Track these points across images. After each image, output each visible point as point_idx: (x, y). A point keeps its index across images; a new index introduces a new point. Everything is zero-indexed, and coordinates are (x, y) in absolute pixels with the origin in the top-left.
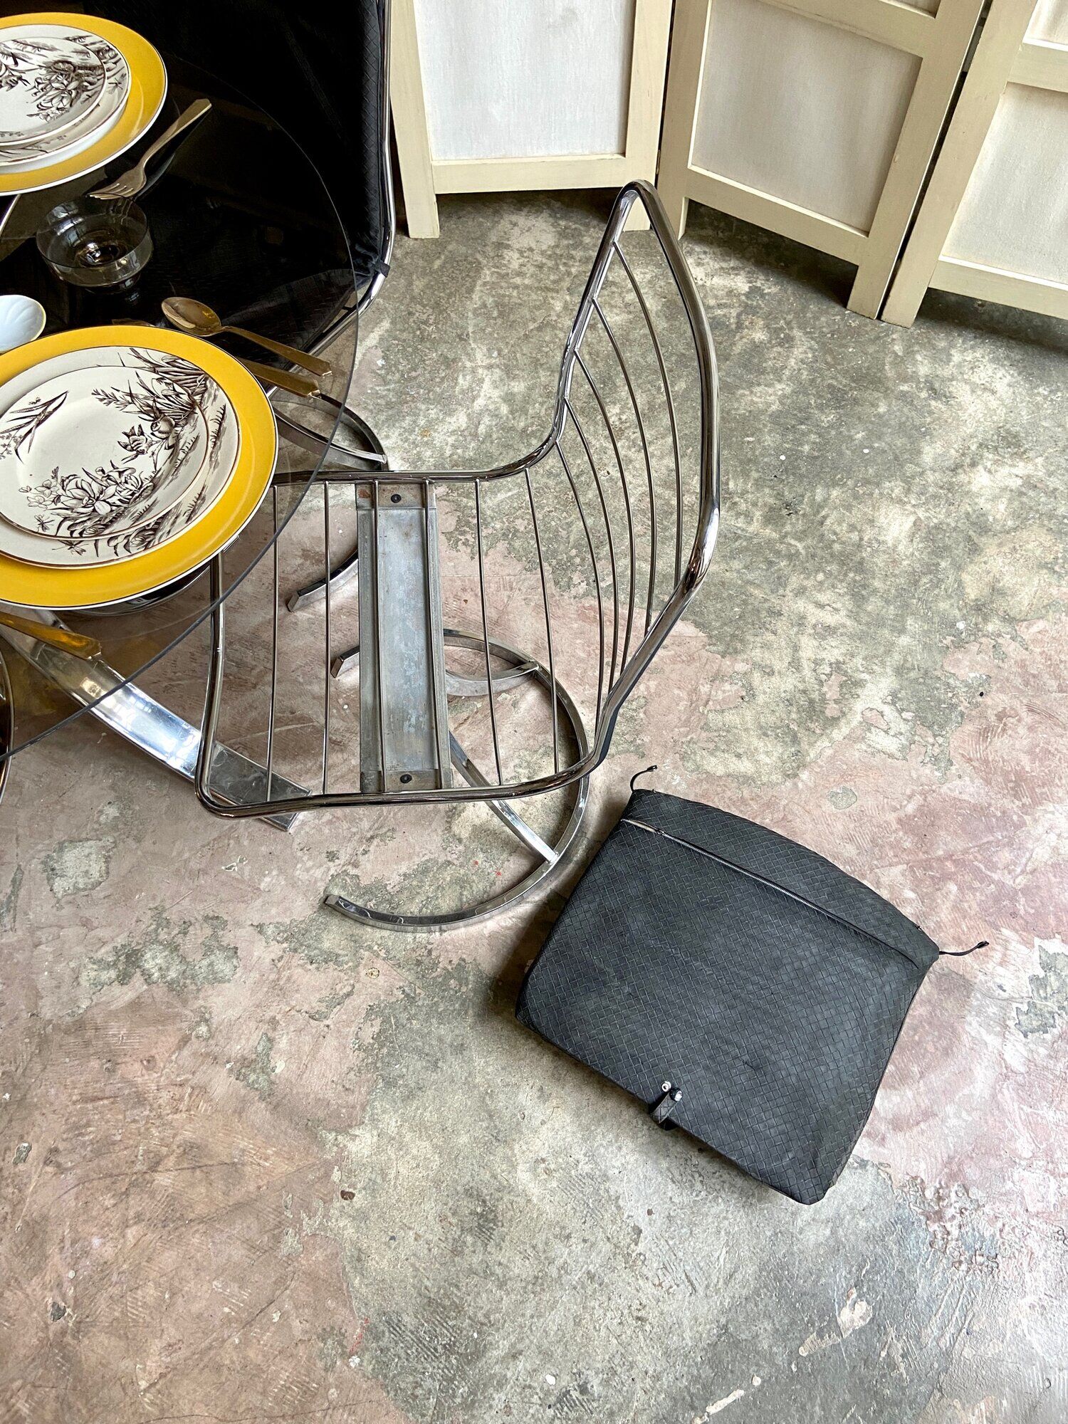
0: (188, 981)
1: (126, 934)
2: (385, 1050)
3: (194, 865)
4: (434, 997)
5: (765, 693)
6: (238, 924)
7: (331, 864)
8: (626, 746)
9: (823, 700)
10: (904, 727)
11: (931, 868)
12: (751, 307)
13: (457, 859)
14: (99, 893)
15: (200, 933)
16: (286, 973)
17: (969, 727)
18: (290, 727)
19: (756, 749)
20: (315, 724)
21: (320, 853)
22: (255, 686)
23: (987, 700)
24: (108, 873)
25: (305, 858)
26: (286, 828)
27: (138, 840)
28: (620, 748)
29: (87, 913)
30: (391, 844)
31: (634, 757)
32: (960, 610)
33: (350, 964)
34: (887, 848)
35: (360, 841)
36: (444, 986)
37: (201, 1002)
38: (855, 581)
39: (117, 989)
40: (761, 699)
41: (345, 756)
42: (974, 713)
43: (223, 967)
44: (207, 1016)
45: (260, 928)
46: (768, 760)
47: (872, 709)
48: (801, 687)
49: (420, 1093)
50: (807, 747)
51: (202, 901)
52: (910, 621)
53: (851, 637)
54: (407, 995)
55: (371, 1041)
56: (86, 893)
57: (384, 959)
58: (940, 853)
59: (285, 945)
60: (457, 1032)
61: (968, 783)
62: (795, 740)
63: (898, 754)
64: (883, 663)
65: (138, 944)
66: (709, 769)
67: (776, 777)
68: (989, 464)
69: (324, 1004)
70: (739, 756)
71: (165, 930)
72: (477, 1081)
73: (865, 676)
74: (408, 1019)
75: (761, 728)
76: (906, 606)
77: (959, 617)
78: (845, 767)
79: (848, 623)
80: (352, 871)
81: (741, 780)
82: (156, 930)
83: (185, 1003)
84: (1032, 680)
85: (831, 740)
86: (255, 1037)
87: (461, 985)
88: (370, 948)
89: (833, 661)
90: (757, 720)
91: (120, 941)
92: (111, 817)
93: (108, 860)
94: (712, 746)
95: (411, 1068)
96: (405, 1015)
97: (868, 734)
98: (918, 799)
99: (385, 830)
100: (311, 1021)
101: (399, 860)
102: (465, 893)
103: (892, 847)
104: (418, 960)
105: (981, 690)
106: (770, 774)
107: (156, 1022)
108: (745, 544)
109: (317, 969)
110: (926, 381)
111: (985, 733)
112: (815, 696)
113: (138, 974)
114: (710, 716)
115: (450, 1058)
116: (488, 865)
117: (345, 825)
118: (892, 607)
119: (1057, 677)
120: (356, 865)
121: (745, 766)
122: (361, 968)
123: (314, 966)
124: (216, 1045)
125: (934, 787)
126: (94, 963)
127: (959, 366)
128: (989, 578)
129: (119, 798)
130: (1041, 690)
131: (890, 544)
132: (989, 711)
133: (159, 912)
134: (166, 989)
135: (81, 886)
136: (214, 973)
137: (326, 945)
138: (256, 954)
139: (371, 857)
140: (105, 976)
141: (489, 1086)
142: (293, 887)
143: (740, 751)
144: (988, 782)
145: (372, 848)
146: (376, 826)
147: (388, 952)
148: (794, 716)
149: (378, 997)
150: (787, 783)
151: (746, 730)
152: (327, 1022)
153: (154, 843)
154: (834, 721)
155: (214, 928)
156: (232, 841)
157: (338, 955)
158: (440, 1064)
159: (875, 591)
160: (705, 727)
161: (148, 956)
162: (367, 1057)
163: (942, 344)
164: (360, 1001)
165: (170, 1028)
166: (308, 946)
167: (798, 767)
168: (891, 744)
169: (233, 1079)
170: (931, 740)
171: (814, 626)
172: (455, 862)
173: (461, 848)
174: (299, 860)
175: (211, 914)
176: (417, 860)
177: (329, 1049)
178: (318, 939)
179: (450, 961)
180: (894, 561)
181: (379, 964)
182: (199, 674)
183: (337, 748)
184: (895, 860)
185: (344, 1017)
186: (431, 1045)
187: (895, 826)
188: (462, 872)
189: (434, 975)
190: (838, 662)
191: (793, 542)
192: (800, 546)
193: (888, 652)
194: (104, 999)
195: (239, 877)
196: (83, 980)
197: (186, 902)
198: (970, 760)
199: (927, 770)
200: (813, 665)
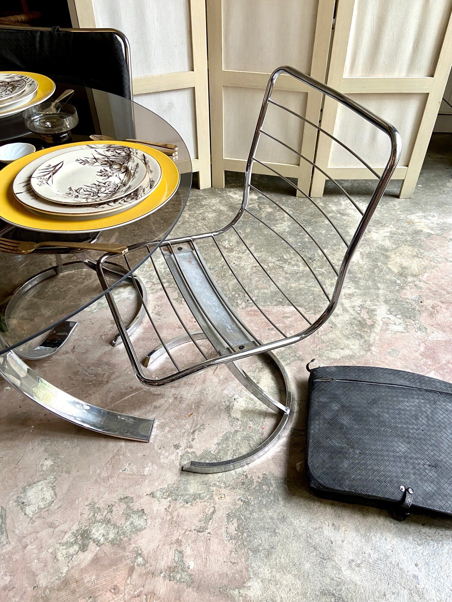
0: (121, 537)
1: (77, 524)
2: (245, 535)
3: (104, 474)
4: (258, 498)
6: (139, 497)
7: (178, 451)
8: (293, 358)
9: (364, 320)
10: (401, 321)
11: (445, 369)
12: (261, 202)
13: (240, 428)
14: (54, 507)
15: (120, 509)
16: (175, 513)
17: (424, 314)
18: (132, 395)
19: (348, 344)
20: (145, 389)
21: (171, 447)
22: (107, 382)
23: (425, 303)
24: (56, 495)
25: (163, 452)
26: (149, 440)
27: (68, 472)
28: (291, 360)
29: (50, 520)
30: (205, 432)
31: (299, 362)
32: (395, 277)
33: (208, 496)
34: (423, 366)
35: (188, 435)
36: (260, 490)
37: (133, 545)
38: (350, 277)
39: (81, 555)
40: (339, 326)
41: (165, 399)
42: (423, 309)
43: (138, 522)
44: (140, 552)
45: (152, 495)
46: (355, 347)
47: (384, 318)
48: (352, 317)
49: (273, 550)
50: (368, 338)
51: (115, 492)
52: (379, 285)
53: (361, 295)
54: (244, 502)
55: (236, 532)
56: (46, 509)
57: (224, 488)
58: (444, 362)
59: (169, 499)
60: (278, 511)
61: (437, 334)
62: (361, 337)
63: (404, 331)
64: (378, 301)
65: (85, 526)
66: (333, 357)
67: (363, 352)
68: (375, 231)
69: (203, 522)
70: (342, 349)
71: (99, 514)
72: (300, 532)
73: (374, 307)
74: (250, 514)
75: (345, 336)
76: (374, 280)
77: (396, 279)
78: (387, 341)
79: (357, 291)
80: (190, 450)
81: (349, 358)
82: (94, 515)
83: (124, 549)
84: (436, 293)
85: (376, 333)
86: (171, 553)
87: (269, 487)
88: (215, 485)
89: (359, 305)
90: (342, 334)
91: (75, 528)
92: (49, 466)
93: (53, 488)
94: (329, 348)
95: (263, 539)
96: (248, 512)
97: (389, 327)
98: (423, 345)
99: (199, 426)
100: (199, 534)
101: (212, 437)
102: (251, 442)
103: (425, 366)
104: (242, 482)
105: (420, 301)
106: (359, 352)
107: (111, 565)
108: (301, 274)
109: (191, 505)
110: (337, 212)
111: (431, 315)
112: (359, 319)
113: (92, 543)
114: (322, 337)
115: (281, 526)
116: (256, 426)
117: (178, 430)
118: (369, 282)
119: (444, 290)
120: (191, 447)
121: (347, 352)
122: (214, 496)
123: (189, 504)
124: (151, 566)
125: (426, 339)
126: (63, 545)
127: (346, 205)
128: (398, 265)
129: (51, 455)
130: (441, 295)
131: (356, 262)
132: (428, 307)
133: (92, 506)
134: (110, 545)
135: (42, 507)
136: (135, 527)
137: (191, 491)
138: (155, 509)
139: (197, 441)
140: (72, 550)
141: (307, 533)
142: (162, 468)
143: (342, 347)
144: (445, 332)
145: (196, 436)
146: (194, 425)
147: (225, 483)
148: (356, 328)
149: (230, 508)
150: (368, 354)
151: (340, 338)
152: (208, 531)
153: (78, 471)
154: (372, 326)
155: (126, 503)
156: (121, 457)
157: (199, 494)
158: (277, 531)
159: (360, 278)
160: (323, 342)
161: (94, 531)
162: (237, 542)
163: (336, 200)
164: (221, 514)
165: (120, 566)
166: (182, 495)
167: (369, 346)
168: (400, 328)
169: (167, 581)
170: (413, 322)
171: (345, 295)
172: (240, 430)
173: (240, 422)
174: (160, 454)
175: (122, 497)
176: (221, 435)
177: (215, 545)
178: (186, 489)
179: (259, 477)
180: (361, 267)
181: (223, 491)
182: (76, 385)
183: (160, 397)
184: (429, 370)
185: (216, 525)
186: (268, 523)
187: (420, 357)
188: (245, 433)
189: (254, 486)
190: (361, 305)
191: (319, 269)
192: (323, 270)
193: (378, 297)
194: (75, 563)
195: (132, 473)
196: (60, 556)
197: (106, 496)
198: (432, 326)
199: (419, 333)
200: (352, 309)
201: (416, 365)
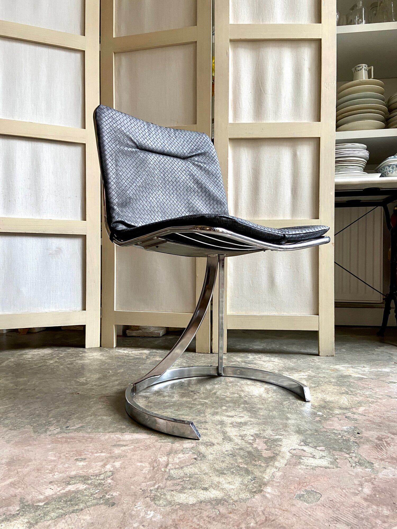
5: (211, 454)
9: (257, 450)
10: (323, 454)
17: (365, 447)
19: (218, 483)
23: (364, 435)
31: (103, 507)
38: (246, 407)
40: (210, 457)
42: (362, 441)
46: (232, 487)
47: (294, 449)
48: (237, 447)
50: (260, 474)
52: (289, 415)
53: (258, 424)
61: (392, 470)
63: (331, 466)
64: (286, 431)
66: (181, 501)
70: (206, 489)
75: (218, 471)
76: (282, 411)
77: (316, 411)
78: (297, 479)
79: (252, 420)
81: (214, 503)
84: (381, 424)
85: (276, 468)
89: (253, 434)
90: (212, 467)
94: (179, 488)
97: (302, 461)
98: (368, 485)
103: (376, 517)
105: (356, 432)
106: (238, 494)
110: (242, 362)
111: (378, 447)
112: (250, 449)
114: (172, 472)
118: (274, 412)
121: (214, 494)
125: (373, 476)
127: (254, 358)
130: (389, 427)
131: (257, 395)
132: (371, 439)
143: (206, 486)
148: (240, 461)
150: (256, 497)
151: (205, 474)
154: (272, 458)
159: (260, 408)
160: (171, 478)
167: (260, 486)
168: (322, 462)
170: (347, 456)
171: (232, 424)
180: (263, 399)
187: (365, 504)
190: (256, 434)
191: (201, 400)
192: (207, 401)
193: (286, 426)
198: (382, 460)
199: (359, 469)
200: (241, 438)
201: (356, 517)
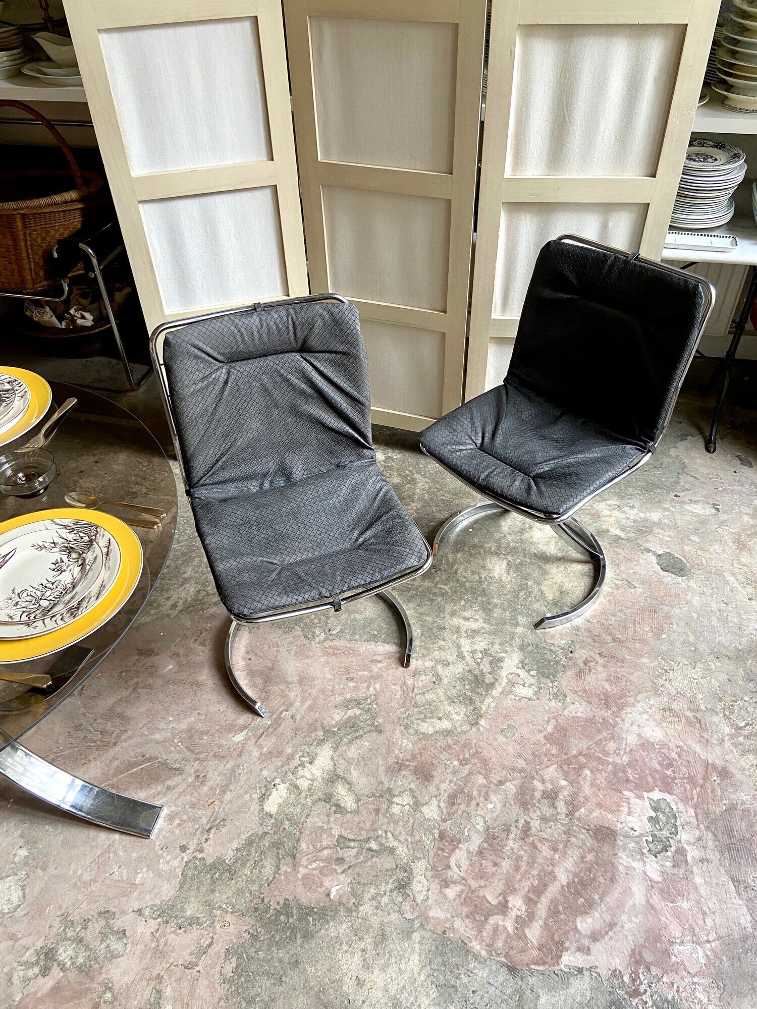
0: (92, 963)
1: (43, 938)
2: (243, 979)
3: (86, 877)
4: (271, 932)
5: (447, 677)
6: (123, 913)
7: (184, 854)
8: (369, 728)
9: (482, 674)
10: (533, 681)
11: (572, 763)
13: (271, 829)
14: (20, 913)
15: (97, 926)
16: (163, 940)
17: (570, 673)
18: (143, 766)
19: (449, 712)
20: (160, 760)
21: (175, 849)
22: (115, 744)
23: (576, 655)
24: (24, 897)
25: (165, 854)
26: (149, 836)
27: (44, 869)
28: (365, 730)
29: (12, 930)
30: (223, 830)
31: (375, 734)
32: (546, 607)
33: (208, 922)
34: (543, 756)
35: (202, 833)
36: (275, 921)
37: (104, 976)
38: (483, 602)
39: (41, 981)
40: (445, 681)
41: (184, 777)
42: (570, 664)
43: (116, 945)
44: (110, 985)
45: (139, 912)
46: (458, 718)
47: (512, 674)
48: (467, 668)
49: (273, 1004)
50: (479, 704)
51: (95, 902)
52: (520, 618)
53: (489, 633)
54: (252, 935)
55: (232, 974)
56: (10, 915)
57: (231, 913)
58: (575, 752)
59: (159, 920)
60: (292, 952)
61: (579, 706)
62: (472, 702)
63: (534, 697)
64: (511, 645)
65: (52, 943)
66: (423, 731)
67: (466, 727)
69: (194, 956)
70: (440, 719)
71: (71, 929)
72: (312, 984)
73: (504, 655)
74: (256, 952)
75: (450, 698)
76: (515, 610)
77: (546, 611)
78: (505, 712)
79: (485, 626)
80: (199, 856)
81: (445, 733)
82: (64, 930)
83: (92, 979)
84: (597, 639)
85: (493, 697)
86: (148, 992)
87: (288, 918)
88: (220, 907)
89: (482, 649)
90: (446, 694)
91: (39, 944)
92: (22, 857)
93: (23, 888)
94: (422, 716)
95: (264, 987)
96: (253, 949)
97: (514, 689)
98: (553, 721)
99: (218, 821)
100: (186, 970)
101: (231, 840)
102: (280, 852)
103: (545, 755)
104: (255, 908)
105: (570, 649)
106: (461, 726)
107: (72, 998)
108: (414, 592)
109: (185, 932)
111: (580, 674)
112: (477, 672)
113: (55, 965)
114: (417, 697)
115: (290, 973)
116: (292, 828)
117: (190, 825)
118: (507, 612)
119: (610, 634)
120: (201, 851)
121: (445, 724)
122: (216, 923)
123: (183, 929)
124: (120, 1005)
125: (560, 713)
126: (22, 965)
128: (556, 587)
129: (27, 842)
130: (603, 643)
131: (497, 577)
132: (579, 661)
133: (65, 917)
134: (77, 972)
135: (6, 911)
136: (111, 952)
137: (189, 913)
138: (140, 931)
139: (212, 842)
140: (31, 973)
141: (321, 986)
142: (159, 877)
143: (440, 715)
144: (590, 703)
145: (211, 836)
146: (212, 819)
147: (233, 907)
148: (467, 687)
149: (232, 941)
150: (473, 730)
151: (441, 702)
152: (197, 969)
153: (56, 869)
154: (492, 685)
155: (106, 919)
156: (111, 855)
157: (198, 919)
158: (284, 978)
159: (496, 605)
160: (416, 705)
161: (61, 951)
162: (231, 987)
164: (219, 948)
165: (84, 1000)
166: (176, 917)
167: (477, 718)
168: (528, 692)
170: (550, 685)
171: (466, 632)
172: (270, 832)
173: (273, 821)
174: (161, 856)
175: (103, 911)
176: (243, 837)
177: (202, 989)
178: (182, 910)
179: (278, 903)
180: (502, 587)
181: (229, 918)
182: (75, 745)
183: (177, 773)
184: (549, 763)
185: (209, 962)
186: (275, 967)
187: (544, 741)
188: (276, 837)
189: (268, 915)
190: (485, 650)
191: (442, 586)
192: (446, 588)
193: (512, 638)
194: (32, 990)
195: (120, 879)
196: (15, 980)
197: (84, 906)
198: (576, 692)
199: (553, 703)
200: (471, 655)
201: (533, 754)
